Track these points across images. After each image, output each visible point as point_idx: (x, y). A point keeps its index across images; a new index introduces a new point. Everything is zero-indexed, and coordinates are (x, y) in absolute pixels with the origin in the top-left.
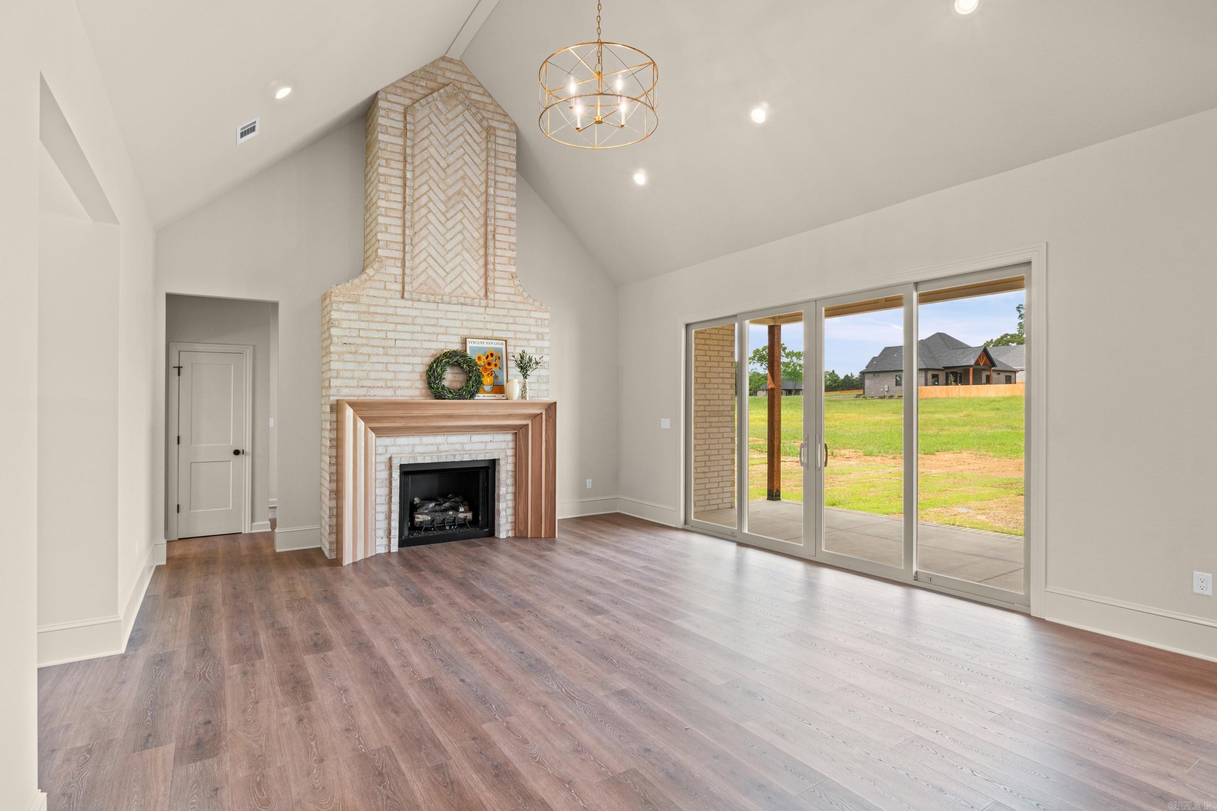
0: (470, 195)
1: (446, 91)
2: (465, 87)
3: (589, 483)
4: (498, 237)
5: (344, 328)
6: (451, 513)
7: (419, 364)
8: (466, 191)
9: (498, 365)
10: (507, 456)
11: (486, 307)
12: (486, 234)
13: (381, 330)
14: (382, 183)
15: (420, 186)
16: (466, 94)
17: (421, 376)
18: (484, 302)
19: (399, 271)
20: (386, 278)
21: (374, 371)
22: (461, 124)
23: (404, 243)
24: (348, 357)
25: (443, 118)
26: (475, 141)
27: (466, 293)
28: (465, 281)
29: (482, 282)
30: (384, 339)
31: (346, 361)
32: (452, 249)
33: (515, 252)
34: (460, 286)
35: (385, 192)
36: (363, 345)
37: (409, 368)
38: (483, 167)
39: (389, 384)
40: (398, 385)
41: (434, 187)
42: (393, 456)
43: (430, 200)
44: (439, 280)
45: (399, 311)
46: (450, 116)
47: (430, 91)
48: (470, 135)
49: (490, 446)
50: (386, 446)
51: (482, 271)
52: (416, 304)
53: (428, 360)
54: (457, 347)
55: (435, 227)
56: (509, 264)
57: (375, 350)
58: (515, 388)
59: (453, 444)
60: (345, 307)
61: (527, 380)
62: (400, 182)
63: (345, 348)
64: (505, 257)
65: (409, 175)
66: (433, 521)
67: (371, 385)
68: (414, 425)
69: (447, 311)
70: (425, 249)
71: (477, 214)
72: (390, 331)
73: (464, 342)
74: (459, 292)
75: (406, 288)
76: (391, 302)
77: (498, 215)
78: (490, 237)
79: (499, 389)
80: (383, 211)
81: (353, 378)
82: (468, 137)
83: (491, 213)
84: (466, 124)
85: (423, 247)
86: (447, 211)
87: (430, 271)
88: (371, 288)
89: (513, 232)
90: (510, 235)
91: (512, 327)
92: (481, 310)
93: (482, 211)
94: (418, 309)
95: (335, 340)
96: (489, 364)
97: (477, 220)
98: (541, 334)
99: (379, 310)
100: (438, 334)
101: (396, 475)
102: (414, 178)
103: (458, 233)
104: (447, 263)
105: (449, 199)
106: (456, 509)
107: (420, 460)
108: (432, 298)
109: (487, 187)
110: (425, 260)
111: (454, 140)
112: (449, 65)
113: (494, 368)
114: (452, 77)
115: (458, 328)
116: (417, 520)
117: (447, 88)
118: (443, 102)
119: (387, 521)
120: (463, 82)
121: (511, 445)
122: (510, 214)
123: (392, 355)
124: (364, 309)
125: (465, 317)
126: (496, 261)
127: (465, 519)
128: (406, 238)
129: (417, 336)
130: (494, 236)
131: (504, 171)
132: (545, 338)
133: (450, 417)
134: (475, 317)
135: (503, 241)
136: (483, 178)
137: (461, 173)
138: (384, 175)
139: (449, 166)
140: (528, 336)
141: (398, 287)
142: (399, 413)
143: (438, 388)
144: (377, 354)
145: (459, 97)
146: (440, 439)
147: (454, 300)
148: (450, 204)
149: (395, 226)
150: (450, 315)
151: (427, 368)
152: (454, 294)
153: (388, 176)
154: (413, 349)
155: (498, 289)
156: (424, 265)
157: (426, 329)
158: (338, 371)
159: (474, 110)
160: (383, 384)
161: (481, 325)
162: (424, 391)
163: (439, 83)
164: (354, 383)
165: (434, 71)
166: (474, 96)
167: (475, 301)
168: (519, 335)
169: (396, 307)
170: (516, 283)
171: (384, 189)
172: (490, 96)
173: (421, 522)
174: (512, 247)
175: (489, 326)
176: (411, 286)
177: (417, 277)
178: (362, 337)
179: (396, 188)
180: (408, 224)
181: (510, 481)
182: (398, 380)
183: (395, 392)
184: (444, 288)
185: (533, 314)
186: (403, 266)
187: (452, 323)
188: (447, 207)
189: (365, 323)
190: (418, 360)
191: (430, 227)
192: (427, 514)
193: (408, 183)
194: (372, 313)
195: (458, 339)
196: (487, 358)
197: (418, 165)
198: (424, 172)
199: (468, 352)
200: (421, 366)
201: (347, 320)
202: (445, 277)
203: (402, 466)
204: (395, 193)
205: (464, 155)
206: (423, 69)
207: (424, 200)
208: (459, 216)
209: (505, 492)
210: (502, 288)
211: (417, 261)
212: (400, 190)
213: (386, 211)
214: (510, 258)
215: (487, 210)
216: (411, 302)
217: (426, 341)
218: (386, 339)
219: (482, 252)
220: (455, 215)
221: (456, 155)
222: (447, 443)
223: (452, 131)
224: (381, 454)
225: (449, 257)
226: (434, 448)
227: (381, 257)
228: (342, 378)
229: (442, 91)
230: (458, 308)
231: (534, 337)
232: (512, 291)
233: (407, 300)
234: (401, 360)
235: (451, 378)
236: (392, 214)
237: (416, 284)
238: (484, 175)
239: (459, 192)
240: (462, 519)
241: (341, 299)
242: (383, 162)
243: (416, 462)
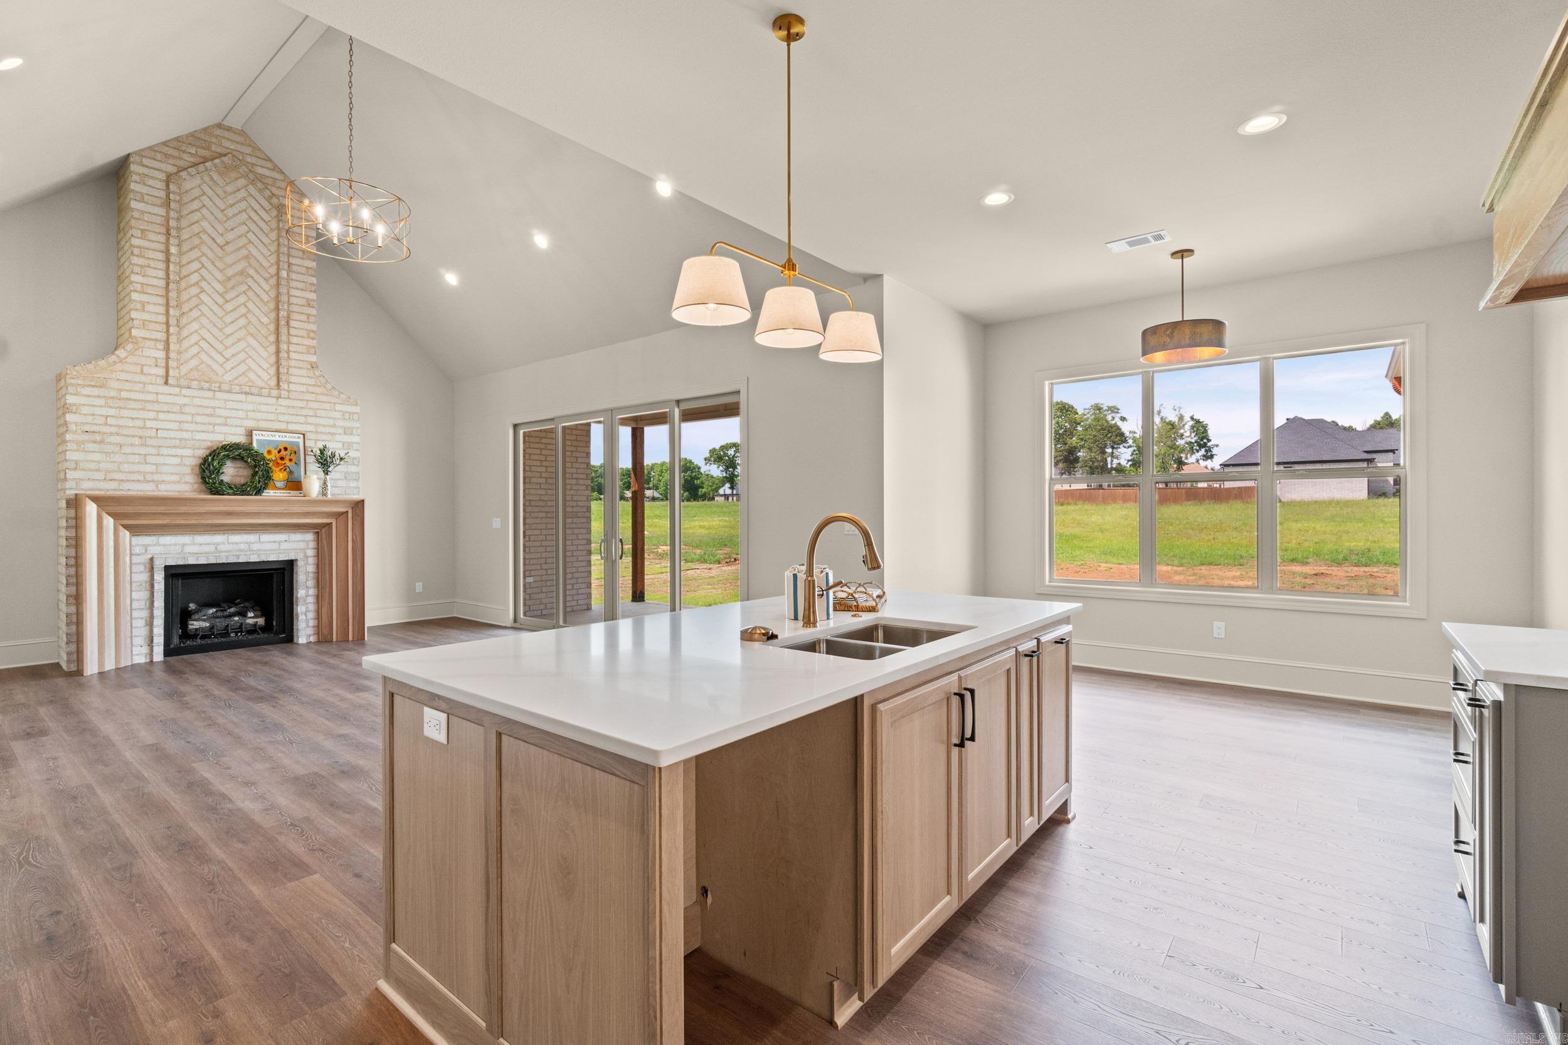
0: (257, 277)
1: (223, 162)
2: (249, 159)
3: (419, 587)
4: (292, 323)
5: (85, 415)
6: (236, 618)
7: (190, 457)
8: (251, 272)
9: (294, 460)
10: (306, 557)
11: (279, 397)
12: (278, 320)
13: (137, 418)
14: (137, 256)
15: (189, 263)
16: (250, 167)
17: (192, 470)
18: (275, 393)
19: (161, 354)
20: (143, 361)
21: (128, 463)
22: (244, 199)
23: (167, 324)
24: (91, 446)
25: (220, 192)
26: (262, 219)
27: (252, 381)
28: (250, 369)
29: (273, 371)
30: (141, 428)
31: (88, 451)
32: (232, 334)
33: (315, 341)
34: (244, 374)
35: (142, 267)
36: (111, 434)
37: (177, 461)
38: (273, 248)
39: (149, 477)
40: (161, 479)
41: (208, 265)
42: (155, 556)
43: (203, 279)
44: (215, 366)
45: (161, 398)
46: (229, 189)
47: (202, 160)
48: (256, 211)
49: (285, 546)
50: (146, 547)
51: (273, 359)
52: (184, 391)
53: (202, 453)
54: (241, 439)
55: (209, 308)
56: (308, 353)
57: (129, 440)
58: (313, 483)
59: (237, 543)
60: (87, 391)
61: (328, 477)
62: (161, 256)
63: (86, 437)
64: (303, 345)
65: (173, 250)
66: (212, 628)
67: (124, 479)
68: (183, 522)
69: (226, 400)
70: (196, 331)
71: (265, 298)
72: (149, 419)
73: (250, 434)
74: (243, 380)
75: (171, 372)
76: (150, 388)
77: (293, 300)
78: (283, 322)
79: (295, 485)
80: (138, 287)
81: (98, 470)
82: (253, 214)
83: (284, 298)
84: (250, 199)
85: (193, 330)
86: (226, 292)
87: (204, 356)
88: (122, 371)
89: (312, 319)
90: (309, 322)
91: (310, 420)
92: (273, 400)
93: (273, 294)
94: (188, 396)
95: (73, 427)
96: (282, 459)
97: (266, 304)
98: (349, 428)
99: (133, 396)
100: (214, 425)
101: (160, 577)
102: (181, 254)
103: (241, 316)
104: (227, 348)
105: (229, 279)
106: (243, 614)
107: (191, 561)
108: (206, 385)
109: (278, 269)
110: (196, 343)
111: (234, 215)
112: (226, 134)
113: (288, 463)
114: (232, 147)
115: (242, 419)
116: (190, 627)
117: (224, 159)
118: (221, 174)
119: (148, 628)
120: (247, 154)
121: (312, 545)
122: (308, 300)
123: (153, 446)
124: (112, 394)
125: (250, 407)
126: (291, 349)
127: (255, 625)
128: (170, 318)
129: (185, 426)
130: (288, 323)
131: (301, 254)
132: (354, 432)
133: (230, 514)
134: (264, 408)
135: (299, 329)
136: (273, 259)
137: (244, 252)
138: (139, 247)
139: (228, 243)
140: (332, 430)
141: (162, 372)
142: (161, 509)
143: (214, 483)
144: (132, 445)
145: (241, 170)
146: (218, 538)
147: (236, 389)
148: (230, 285)
149: (155, 304)
150: (230, 405)
151: (201, 461)
152: (236, 382)
153: (144, 248)
154: (180, 440)
155: (293, 379)
156: (195, 349)
157: (199, 419)
158: (76, 462)
159: (260, 185)
160: (141, 478)
161: (271, 417)
162: (196, 486)
163: (213, 152)
164: (101, 476)
165: (207, 138)
166: (260, 170)
167: (263, 390)
168: (320, 429)
169: (157, 393)
170: (317, 374)
171: (140, 263)
172: (282, 172)
173: (196, 629)
174: (312, 335)
175: (282, 418)
176: (177, 371)
177: (186, 362)
178: (110, 425)
179: (156, 262)
180: (173, 303)
181: (311, 583)
182: (161, 473)
183: (157, 486)
184: (223, 375)
185: (338, 407)
186: (167, 349)
187: (233, 414)
188: (225, 287)
189: (114, 410)
190: (189, 452)
191: (203, 308)
192: (204, 620)
193: (172, 259)
194: (123, 399)
195: (241, 431)
196: (279, 451)
197: (186, 240)
198: (194, 248)
199: (255, 445)
200: (191, 459)
201: (88, 405)
202: (224, 363)
203: (167, 568)
204: (156, 269)
205: (248, 232)
206: (192, 135)
207: (194, 278)
208: (242, 299)
209: (304, 595)
210: (299, 378)
211: (186, 344)
212: (162, 266)
213: (142, 287)
214: (309, 347)
215: (278, 295)
216: (178, 389)
217: (198, 431)
218: (144, 428)
219: (272, 338)
220: (237, 296)
221: (237, 232)
222: (228, 543)
223: (232, 206)
224: (138, 555)
225: (228, 342)
226: (212, 548)
227: (135, 337)
228: (83, 470)
229: (217, 161)
230: (242, 397)
231: (341, 431)
232: (312, 382)
233: (171, 386)
234: (165, 451)
235: (231, 472)
236: (149, 291)
237: (184, 370)
238: (274, 257)
239: (242, 273)
240: (251, 625)
241: (80, 382)
242: (138, 233)
243: (187, 563)
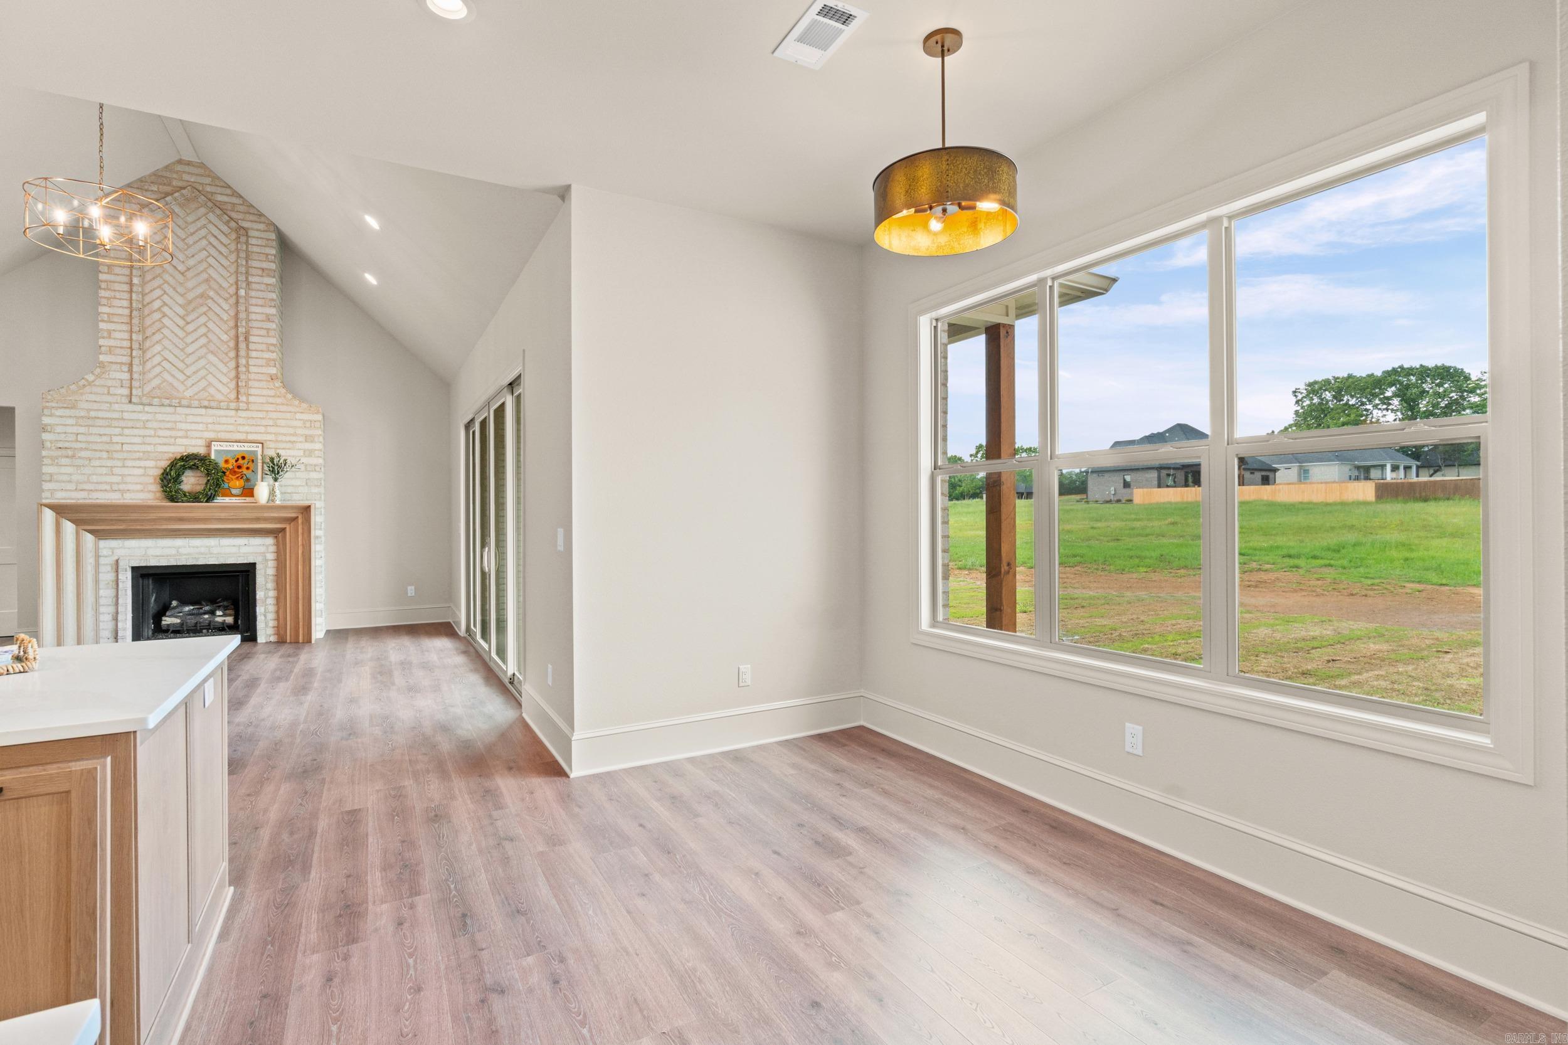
0: (216, 298)
1: (183, 195)
2: (208, 189)
3: (411, 591)
4: (252, 339)
5: (59, 433)
6: (206, 616)
7: (153, 468)
8: (212, 294)
9: (251, 468)
10: (267, 560)
11: (237, 410)
12: (237, 337)
13: (105, 435)
14: (104, 289)
15: (151, 291)
16: (210, 196)
17: (155, 479)
18: (233, 405)
19: (126, 376)
20: (109, 383)
21: (96, 474)
22: (204, 226)
23: (131, 348)
24: (64, 461)
25: (180, 222)
26: (222, 243)
27: (212, 396)
28: (210, 384)
29: (232, 385)
30: (108, 443)
31: (61, 465)
32: (193, 353)
33: (275, 354)
34: (204, 389)
35: (108, 298)
36: (81, 449)
37: (141, 471)
38: (233, 269)
39: (115, 487)
40: (126, 488)
41: (170, 291)
42: (121, 558)
43: (165, 304)
44: (176, 383)
45: (126, 416)
46: (190, 219)
47: (163, 195)
48: (215, 237)
49: (244, 550)
50: (112, 549)
51: (233, 374)
52: (147, 408)
53: (165, 464)
54: (202, 451)
55: (171, 330)
56: (268, 365)
57: (98, 454)
58: (262, 491)
59: (197, 547)
60: (59, 412)
61: (277, 484)
62: (126, 287)
63: (59, 453)
64: (262, 358)
65: (136, 281)
66: (182, 624)
67: (93, 488)
68: (139, 527)
69: (187, 415)
70: (159, 353)
71: (225, 317)
72: (115, 435)
73: (209, 446)
74: (204, 395)
75: (134, 392)
76: (116, 407)
77: (253, 316)
78: (241, 339)
79: (248, 492)
80: (105, 317)
81: (70, 482)
82: (212, 240)
83: (242, 315)
84: (210, 226)
85: (156, 351)
86: (187, 315)
87: (166, 376)
88: (91, 393)
89: (272, 333)
90: (268, 336)
91: (270, 429)
92: (233, 413)
93: (232, 313)
94: (151, 413)
95: (48, 444)
96: (239, 467)
97: (225, 322)
98: (310, 436)
99: (100, 414)
100: (176, 438)
101: (126, 577)
102: (144, 283)
103: (202, 336)
104: (188, 366)
105: (190, 302)
106: (212, 613)
107: (153, 562)
108: (167, 402)
109: (237, 289)
110: (159, 364)
111: (195, 243)
112: (187, 169)
113: (245, 471)
114: (192, 180)
115: (202, 431)
116: (163, 623)
117: (184, 191)
118: (181, 206)
119: (114, 622)
120: (206, 184)
121: (273, 549)
122: (267, 315)
123: (118, 459)
124: (83, 414)
125: (210, 420)
126: (250, 363)
127: (224, 623)
128: (133, 343)
129: (148, 440)
130: (246, 339)
131: (260, 272)
132: (316, 439)
133: (181, 520)
134: (223, 420)
135: (259, 343)
136: (232, 280)
137: (204, 276)
138: (106, 281)
139: (189, 269)
140: (293, 439)
141: (126, 392)
142: (114, 516)
143: (171, 492)
144: (100, 458)
145: (199, 200)
146: (179, 542)
147: (196, 403)
148: (190, 308)
149: (120, 331)
150: (191, 418)
151: (162, 471)
152: (196, 397)
153: (110, 282)
154: (144, 452)
155: (252, 391)
156: (158, 369)
157: (161, 433)
158: (51, 475)
159: (218, 212)
160: (108, 487)
161: (231, 428)
162: (159, 495)
163: (174, 187)
164: (72, 486)
165: (168, 174)
166: (220, 198)
167: (222, 404)
168: (280, 438)
169: (122, 411)
170: (277, 385)
171: (107, 296)
172: (241, 197)
173: (168, 625)
174: (272, 348)
175: (241, 429)
176: (140, 390)
177: (149, 381)
178: (80, 442)
179: (122, 293)
180: (136, 329)
181: (271, 585)
182: (126, 483)
183: (122, 495)
184: (184, 392)
185: (298, 416)
186: (131, 371)
187: (194, 426)
188: (186, 311)
189: (83, 428)
190: (151, 464)
191: (165, 331)
192: (176, 617)
193: (135, 289)
194: (92, 418)
195: (202, 442)
196: (237, 461)
197: (148, 271)
198: (157, 277)
199: (212, 455)
200: (157, 470)
201: (61, 425)
202: (185, 380)
203: (134, 569)
204: (120, 299)
205: (208, 257)
206: (154, 174)
207: (157, 304)
208: (203, 319)
209: (263, 596)
210: (261, 391)
211: (149, 365)
212: (126, 296)
213: (108, 317)
214: (269, 360)
215: (237, 314)
216: (141, 407)
217: (160, 444)
218: (111, 443)
219: (232, 354)
220: (198, 318)
221: (198, 258)
222: (189, 547)
223: (192, 234)
224: (106, 557)
225: (189, 361)
226: (174, 552)
227: (102, 362)
228: (57, 481)
229: (176, 195)
230: (203, 411)
231: (302, 439)
232: (272, 393)
233: (134, 404)
234: (129, 463)
235: (191, 481)
236: (116, 320)
237: (147, 389)
238: (234, 277)
239: (202, 296)
240: (220, 623)
241: (54, 405)
242: (105, 269)
243: (148, 565)
